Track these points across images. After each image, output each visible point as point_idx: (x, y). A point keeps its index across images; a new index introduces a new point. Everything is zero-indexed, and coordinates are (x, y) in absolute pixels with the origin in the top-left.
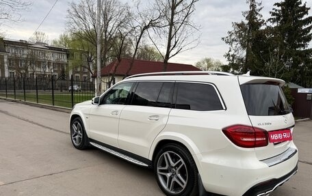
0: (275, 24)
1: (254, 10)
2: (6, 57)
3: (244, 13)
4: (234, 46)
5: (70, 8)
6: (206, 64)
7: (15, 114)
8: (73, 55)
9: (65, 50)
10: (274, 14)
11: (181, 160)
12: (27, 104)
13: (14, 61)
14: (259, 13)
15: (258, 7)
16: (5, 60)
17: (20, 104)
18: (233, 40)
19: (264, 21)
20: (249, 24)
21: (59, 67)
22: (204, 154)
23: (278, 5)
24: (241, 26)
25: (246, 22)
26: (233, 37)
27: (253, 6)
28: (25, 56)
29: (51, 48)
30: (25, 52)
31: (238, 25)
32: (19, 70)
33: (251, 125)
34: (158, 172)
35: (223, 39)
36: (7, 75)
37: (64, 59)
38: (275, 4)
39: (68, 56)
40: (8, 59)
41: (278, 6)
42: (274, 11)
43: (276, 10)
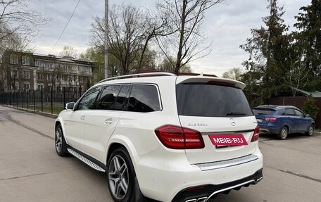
0: (302, 30)
1: (275, 15)
2: (35, 71)
3: (264, 19)
4: (253, 54)
5: (94, 22)
6: (234, 74)
7: (26, 124)
8: (98, 68)
9: (91, 64)
10: (299, 19)
11: (125, 164)
12: (43, 115)
13: (43, 75)
14: (281, 18)
15: (279, 12)
16: (34, 74)
17: (36, 115)
18: (253, 48)
19: (285, 26)
20: (270, 29)
21: (84, 80)
22: (141, 156)
23: (304, 8)
24: (261, 32)
25: (267, 28)
26: (253, 44)
27: (273, 11)
28: (53, 70)
29: (77, 62)
30: (53, 66)
31: (257, 31)
32: (46, 83)
33: (180, 125)
34: (110, 178)
35: (241, 46)
36: (35, 88)
37: (89, 72)
38: (301, 9)
39: (93, 68)
40: (37, 73)
41: (305, 10)
42: (300, 16)
43: (303, 15)
